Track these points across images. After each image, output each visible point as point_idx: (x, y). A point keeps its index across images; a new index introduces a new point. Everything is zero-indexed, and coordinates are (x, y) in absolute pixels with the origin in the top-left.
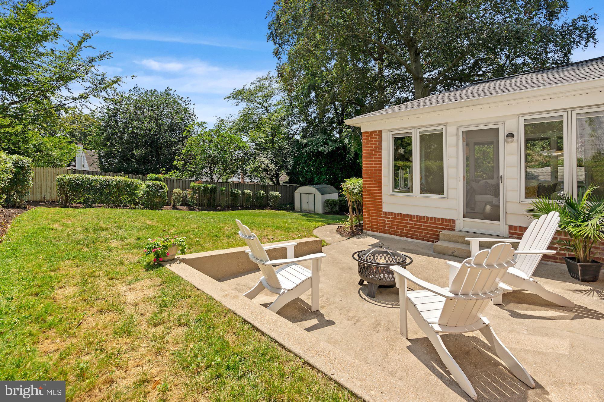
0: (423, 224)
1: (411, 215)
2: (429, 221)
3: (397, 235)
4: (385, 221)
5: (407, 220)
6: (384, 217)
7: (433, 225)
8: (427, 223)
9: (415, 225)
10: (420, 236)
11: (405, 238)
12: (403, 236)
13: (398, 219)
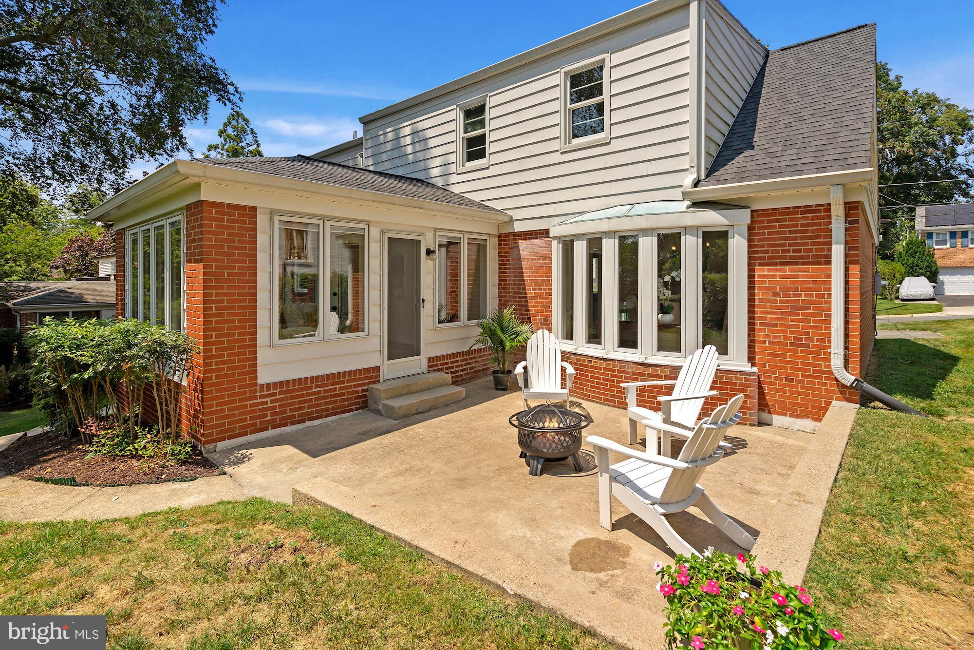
0: (337, 386)
1: (317, 377)
2: (347, 378)
3: (292, 424)
4: (266, 403)
5: (311, 388)
6: (262, 397)
7: (352, 384)
8: (342, 382)
9: (325, 391)
10: (333, 408)
11: (308, 423)
12: (303, 421)
13: (293, 391)
